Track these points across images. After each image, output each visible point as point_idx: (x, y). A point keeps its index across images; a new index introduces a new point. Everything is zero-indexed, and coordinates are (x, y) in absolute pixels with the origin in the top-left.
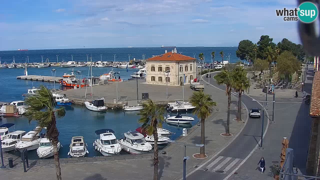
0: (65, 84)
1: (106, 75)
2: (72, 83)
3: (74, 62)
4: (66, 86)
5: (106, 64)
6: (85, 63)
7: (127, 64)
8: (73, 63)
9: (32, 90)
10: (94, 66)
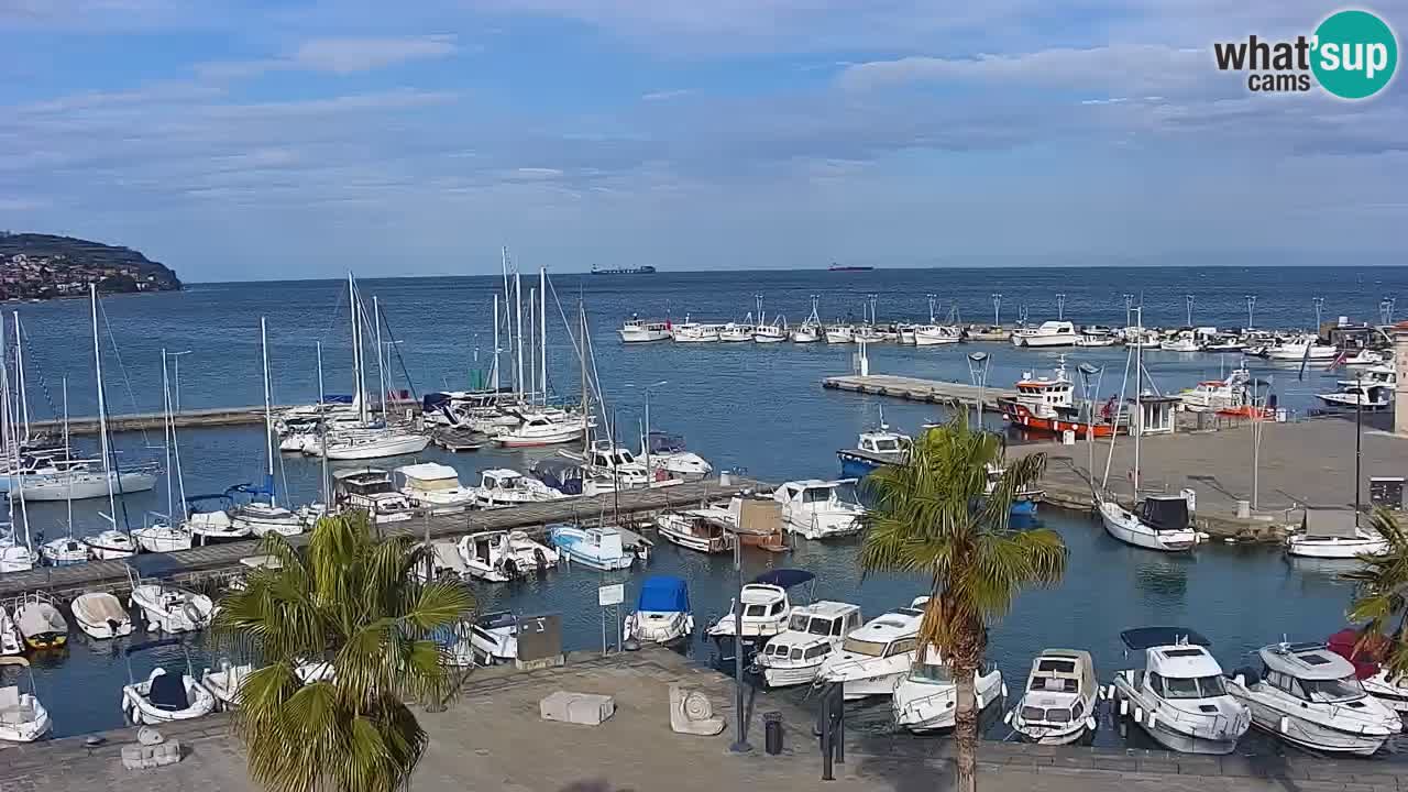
0: (1026, 419)
1: (1212, 387)
2: (1054, 415)
3: (1068, 324)
4: (1029, 429)
5: (1210, 337)
6: (1115, 330)
7: (1306, 342)
8: (1067, 330)
9: (874, 440)
10: (1159, 347)
